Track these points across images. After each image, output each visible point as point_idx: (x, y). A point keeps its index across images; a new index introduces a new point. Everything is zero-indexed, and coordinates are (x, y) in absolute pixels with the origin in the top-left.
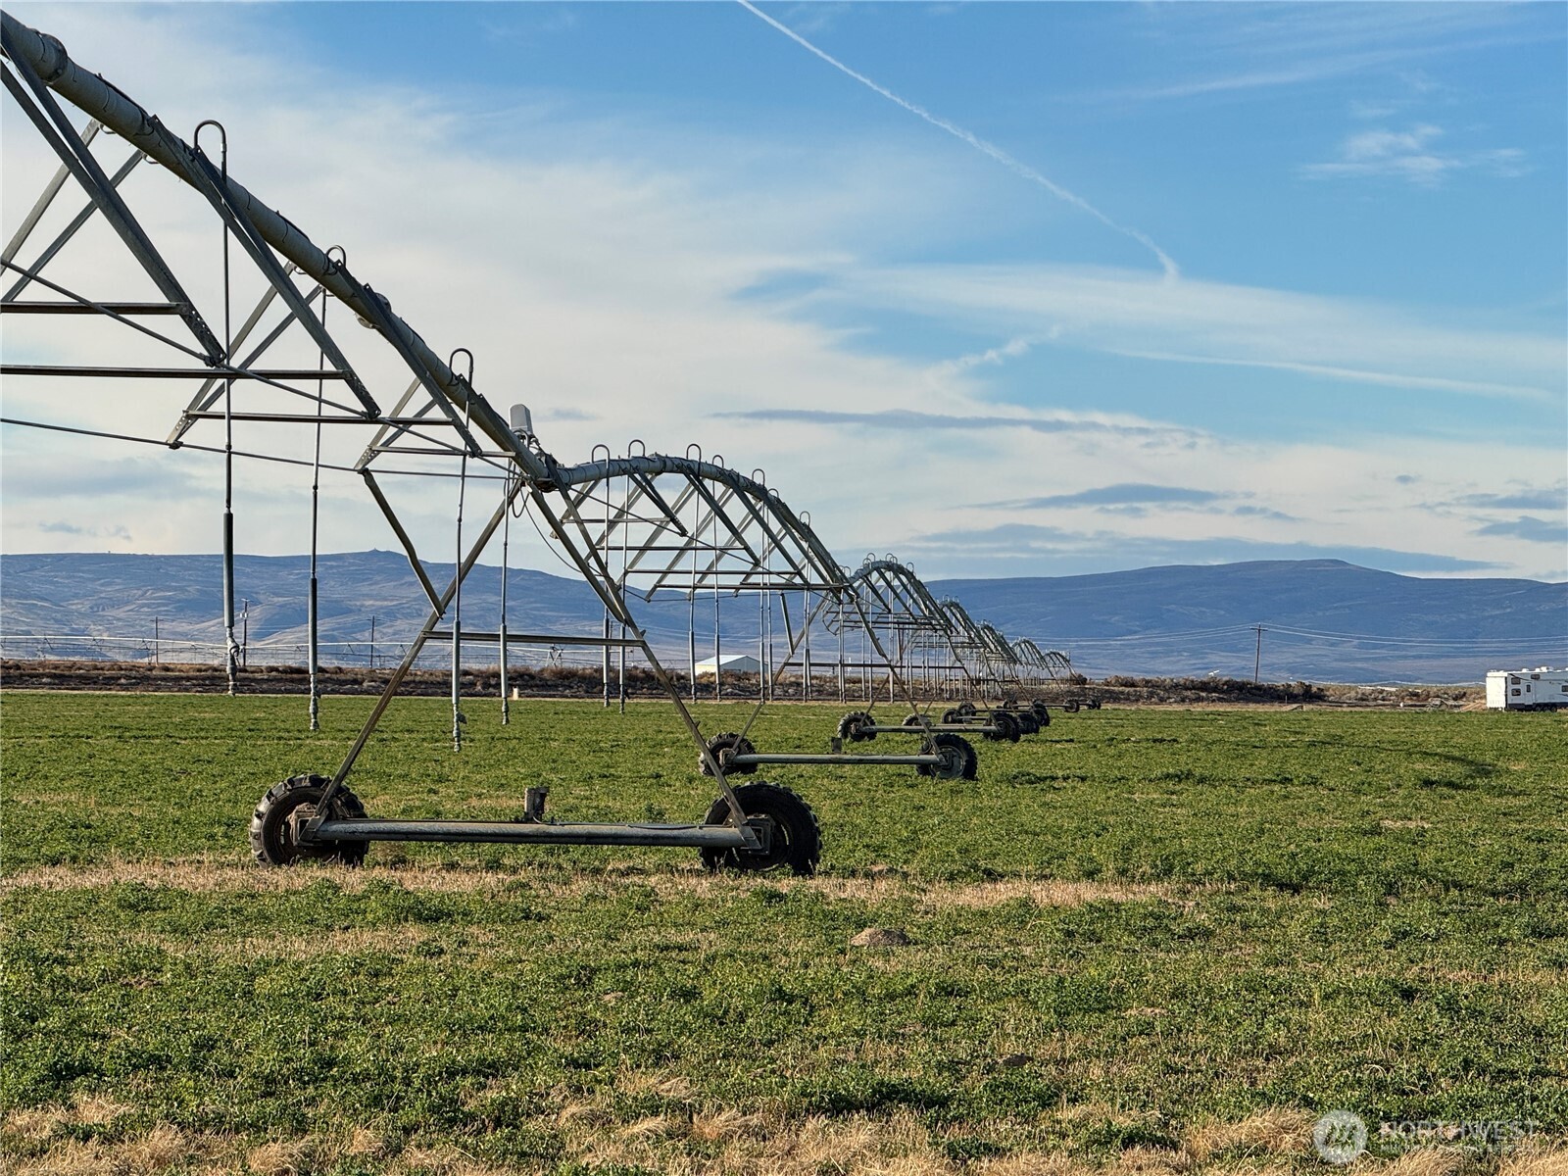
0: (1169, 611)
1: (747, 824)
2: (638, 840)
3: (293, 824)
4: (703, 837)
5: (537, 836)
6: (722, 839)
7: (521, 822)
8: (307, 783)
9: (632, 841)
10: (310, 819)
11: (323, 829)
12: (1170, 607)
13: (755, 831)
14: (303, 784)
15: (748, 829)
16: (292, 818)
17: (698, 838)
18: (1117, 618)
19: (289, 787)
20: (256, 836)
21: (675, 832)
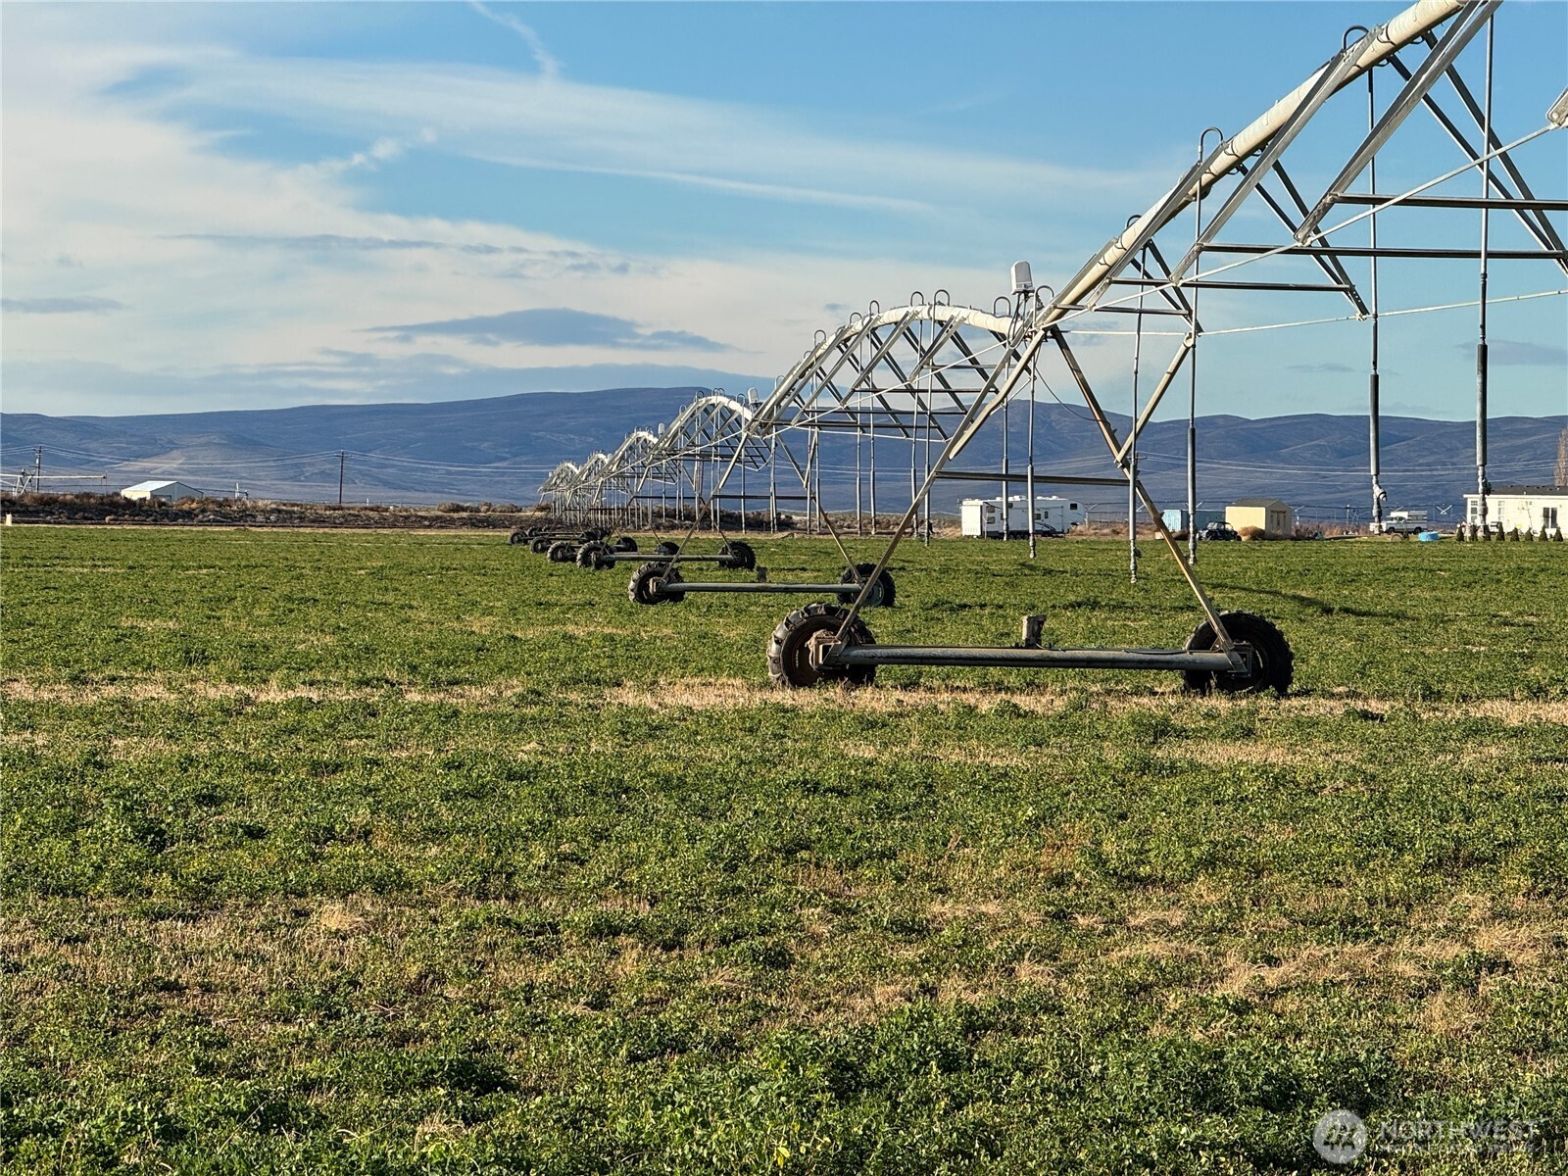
0: (538, 438)
1: (1235, 650)
2: (1134, 664)
3: (812, 649)
4: (1194, 662)
5: (1039, 660)
6: (1209, 663)
7: (1022, 648)
8: (821, 611)
9: (1129, 665)
10: (832, 644)
11: (846, 653)
12: (540, 434)
13: (1243, 656)
14: (819, 612)
15: (1235, 654)
16: (811, 643)
17: (1189, 662)
18: (486, 444)
19: (806, 615)
20: (775, 661)
21: (1168, 657)
